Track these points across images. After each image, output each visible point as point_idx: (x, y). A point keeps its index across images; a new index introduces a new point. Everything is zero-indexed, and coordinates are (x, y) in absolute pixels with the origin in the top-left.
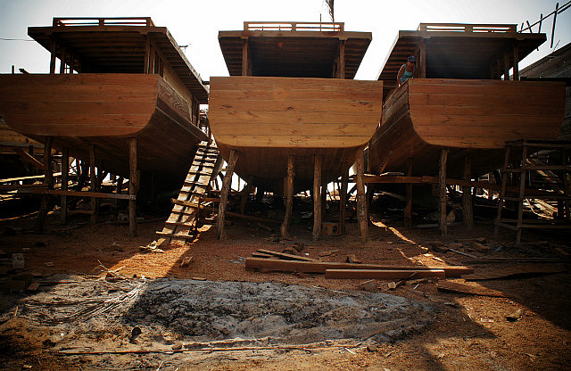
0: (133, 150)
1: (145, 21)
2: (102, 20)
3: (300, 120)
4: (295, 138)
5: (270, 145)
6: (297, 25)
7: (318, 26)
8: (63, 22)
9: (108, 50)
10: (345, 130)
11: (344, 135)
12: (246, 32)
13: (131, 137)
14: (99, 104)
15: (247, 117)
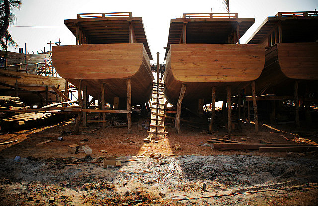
0: (129, 86)
1: (128, 14)
2: (104, 14)
3: (221, 67)
4: (219, 77)
5: (206, 81)
6: (213, 15)
7: (228, 15)
8: (81, 16)
9: (105, 31)
10: (246, 72)
11: (246, 74)
12: (185, 19)
13: (128, 79)
14: (110, 60)
15: (192, 66)
